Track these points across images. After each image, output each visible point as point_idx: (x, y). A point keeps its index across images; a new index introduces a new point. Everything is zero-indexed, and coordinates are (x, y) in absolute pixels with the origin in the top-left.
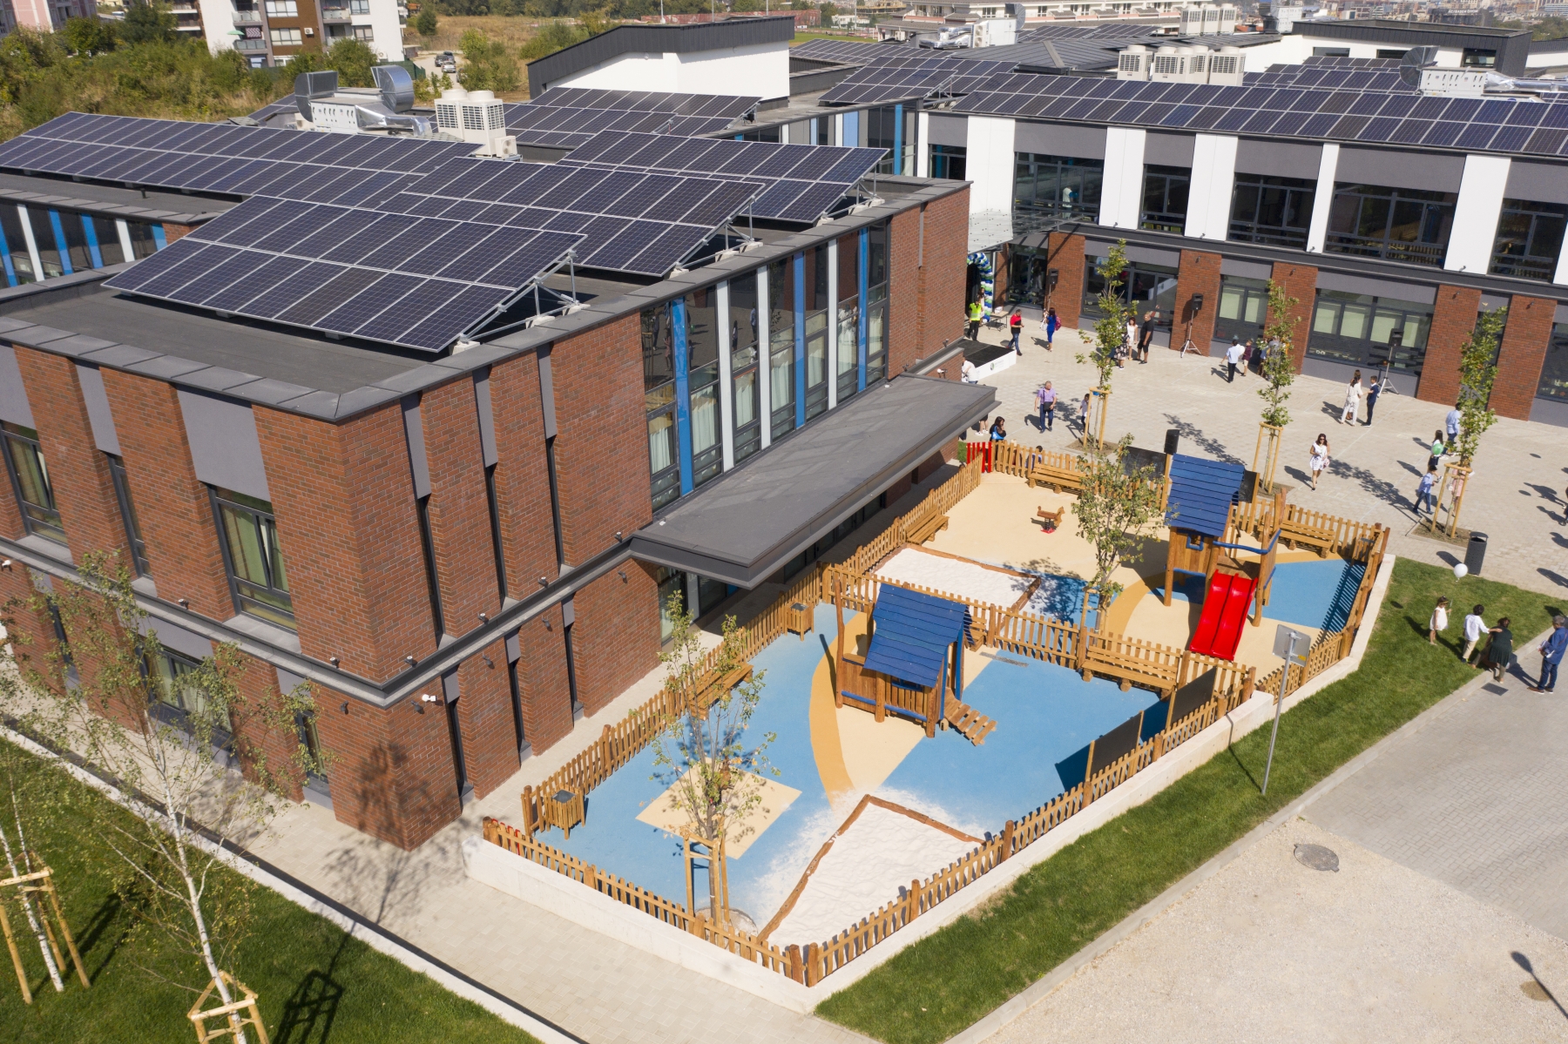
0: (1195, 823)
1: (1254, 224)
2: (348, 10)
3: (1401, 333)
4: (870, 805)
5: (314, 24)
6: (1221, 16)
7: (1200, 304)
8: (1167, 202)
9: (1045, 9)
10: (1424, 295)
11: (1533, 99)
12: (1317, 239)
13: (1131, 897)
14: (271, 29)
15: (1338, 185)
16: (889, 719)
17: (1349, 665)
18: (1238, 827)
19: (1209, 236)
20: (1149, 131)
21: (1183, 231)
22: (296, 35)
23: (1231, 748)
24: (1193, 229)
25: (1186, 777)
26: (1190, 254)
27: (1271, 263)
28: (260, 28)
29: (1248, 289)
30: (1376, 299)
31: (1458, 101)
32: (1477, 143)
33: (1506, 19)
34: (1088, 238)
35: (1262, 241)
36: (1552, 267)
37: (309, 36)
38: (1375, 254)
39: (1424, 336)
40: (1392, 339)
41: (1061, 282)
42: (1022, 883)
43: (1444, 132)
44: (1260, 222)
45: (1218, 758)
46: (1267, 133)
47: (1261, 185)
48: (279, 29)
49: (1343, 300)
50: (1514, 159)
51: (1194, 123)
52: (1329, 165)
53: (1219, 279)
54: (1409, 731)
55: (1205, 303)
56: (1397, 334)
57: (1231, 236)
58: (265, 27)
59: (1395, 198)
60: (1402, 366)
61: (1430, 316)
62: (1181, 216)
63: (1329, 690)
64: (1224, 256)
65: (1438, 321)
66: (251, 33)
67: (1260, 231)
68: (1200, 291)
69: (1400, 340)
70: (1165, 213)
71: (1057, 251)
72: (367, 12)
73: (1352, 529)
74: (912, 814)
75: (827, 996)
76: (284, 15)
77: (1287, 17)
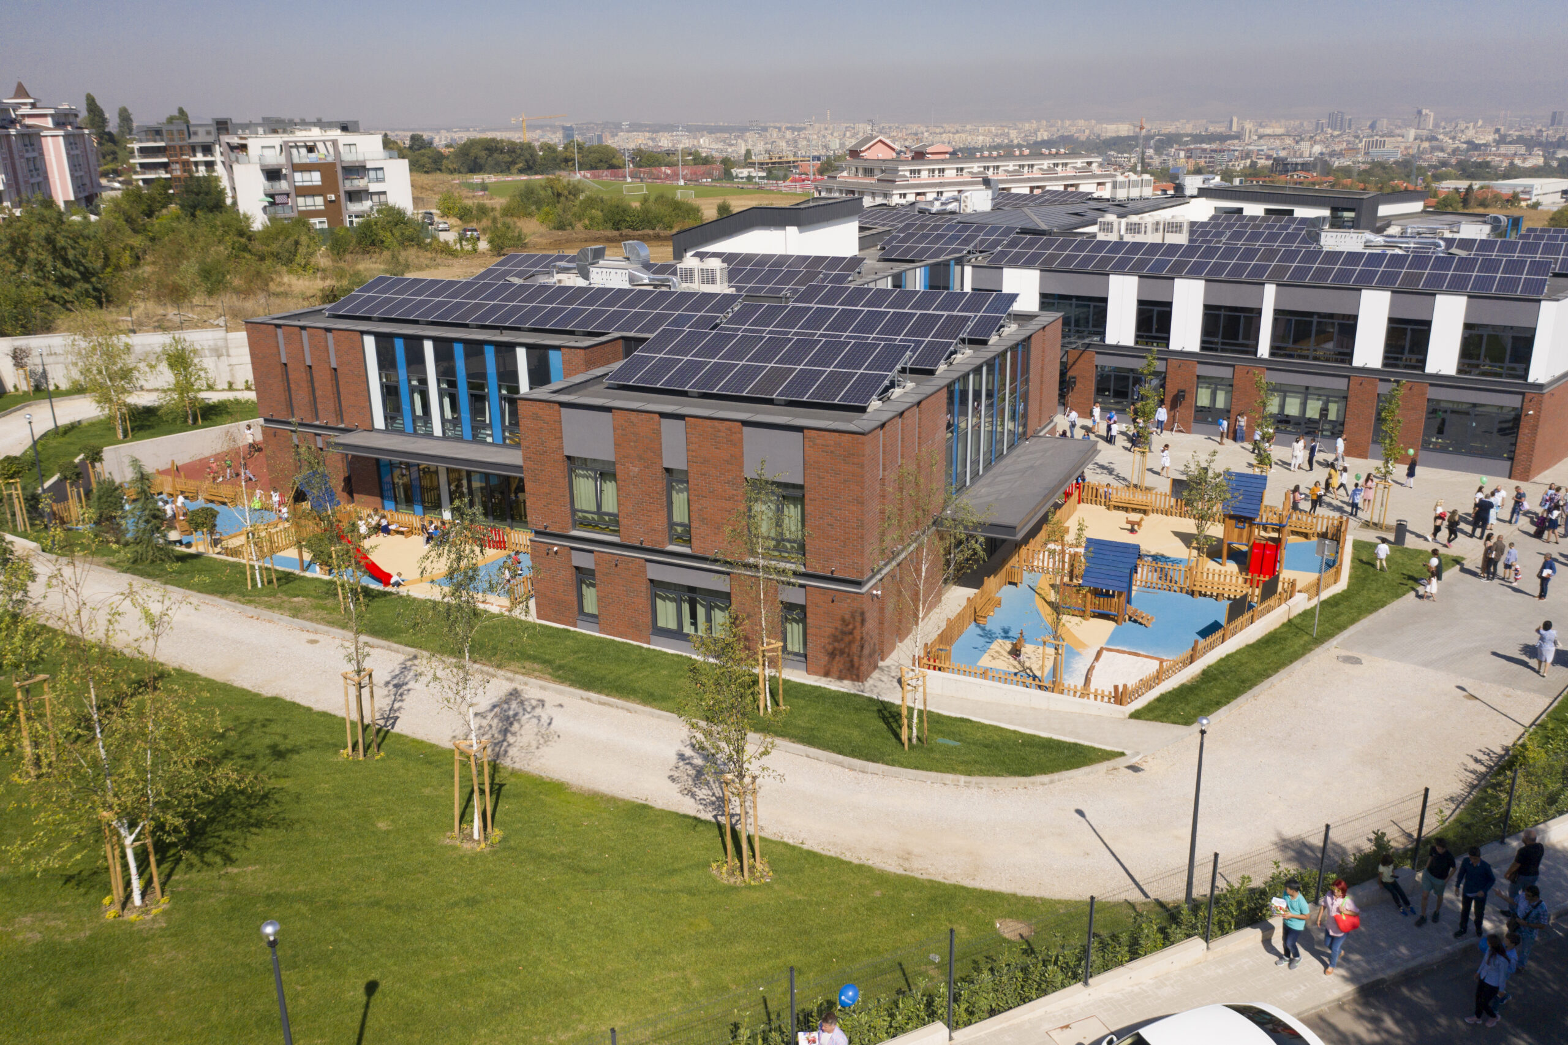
0: (1283, 649)
1: (1219, 340)
2: (366, 179)
3: (1327, 410)
4: (1105, 652)
5: (336, 191)
6: (1142, 184)
7: (1184, 396)
8: (1155, 326)
9: (962, 169)
10: (1340, 384)
11: (1398, 251)
12: (1264, 349)
13: (1264, 674)
14: (298, 196)
15: (1277, 312)
16: (1092, 619)
17: (1342, 585)
18: (1306, 650)
19: (1187, 349)
20: (1140, 277)
21: (1168, 345)
22: (319, 201)
23: (1290, 621)
24: (1175, 344)
25: (1270, 633)
26: (1174, 362)
27: (1233, 366)
28: (288, 195)
29: (1214, 384)
30: (1307, 388)
31: (1349, 253)
32: (1366, 281)
33: (1336, 164)
34: (1097, 353)
35: (1223, 351)
36: (1423, 361)
37: (331, 201)
38: (1306, 357)
39: (1344, 412)
40: (1321, 415)
41: (1078, 385)
42: (1204, 673)
43: (1344, 275)
44: (1223, 338)
45: (1284, 625)
46: (1223, 277)
47: (1223, 312)
48: (304, 196)
49: (1284, 391)
50: (1393, 292)
51: (1169, 271)
52: (1269, 298)
53: (1195, 379)
54: (1382, 612)
55: (1187, 396)
56: (1324, 412)
57: (1203, 348)
58: (293, 194)
59: (1315, 319)
60: (1328, 433)
61: (1346, 398)
62: (1165, 335)
63: (1334, 597)
64: (1199, 363)
65: (1352, 401)
66: (278, 199)
67: (1223, 344)
68: (1183, 388)
69: (1326, 415)
70: (1154, 334)
71: (1074, 363)
72: (382, 180)
73: (1325, 521)
74: (1130, 653)
75: (1133, 710)
76: (310, 184)
77: (1192, 184)
